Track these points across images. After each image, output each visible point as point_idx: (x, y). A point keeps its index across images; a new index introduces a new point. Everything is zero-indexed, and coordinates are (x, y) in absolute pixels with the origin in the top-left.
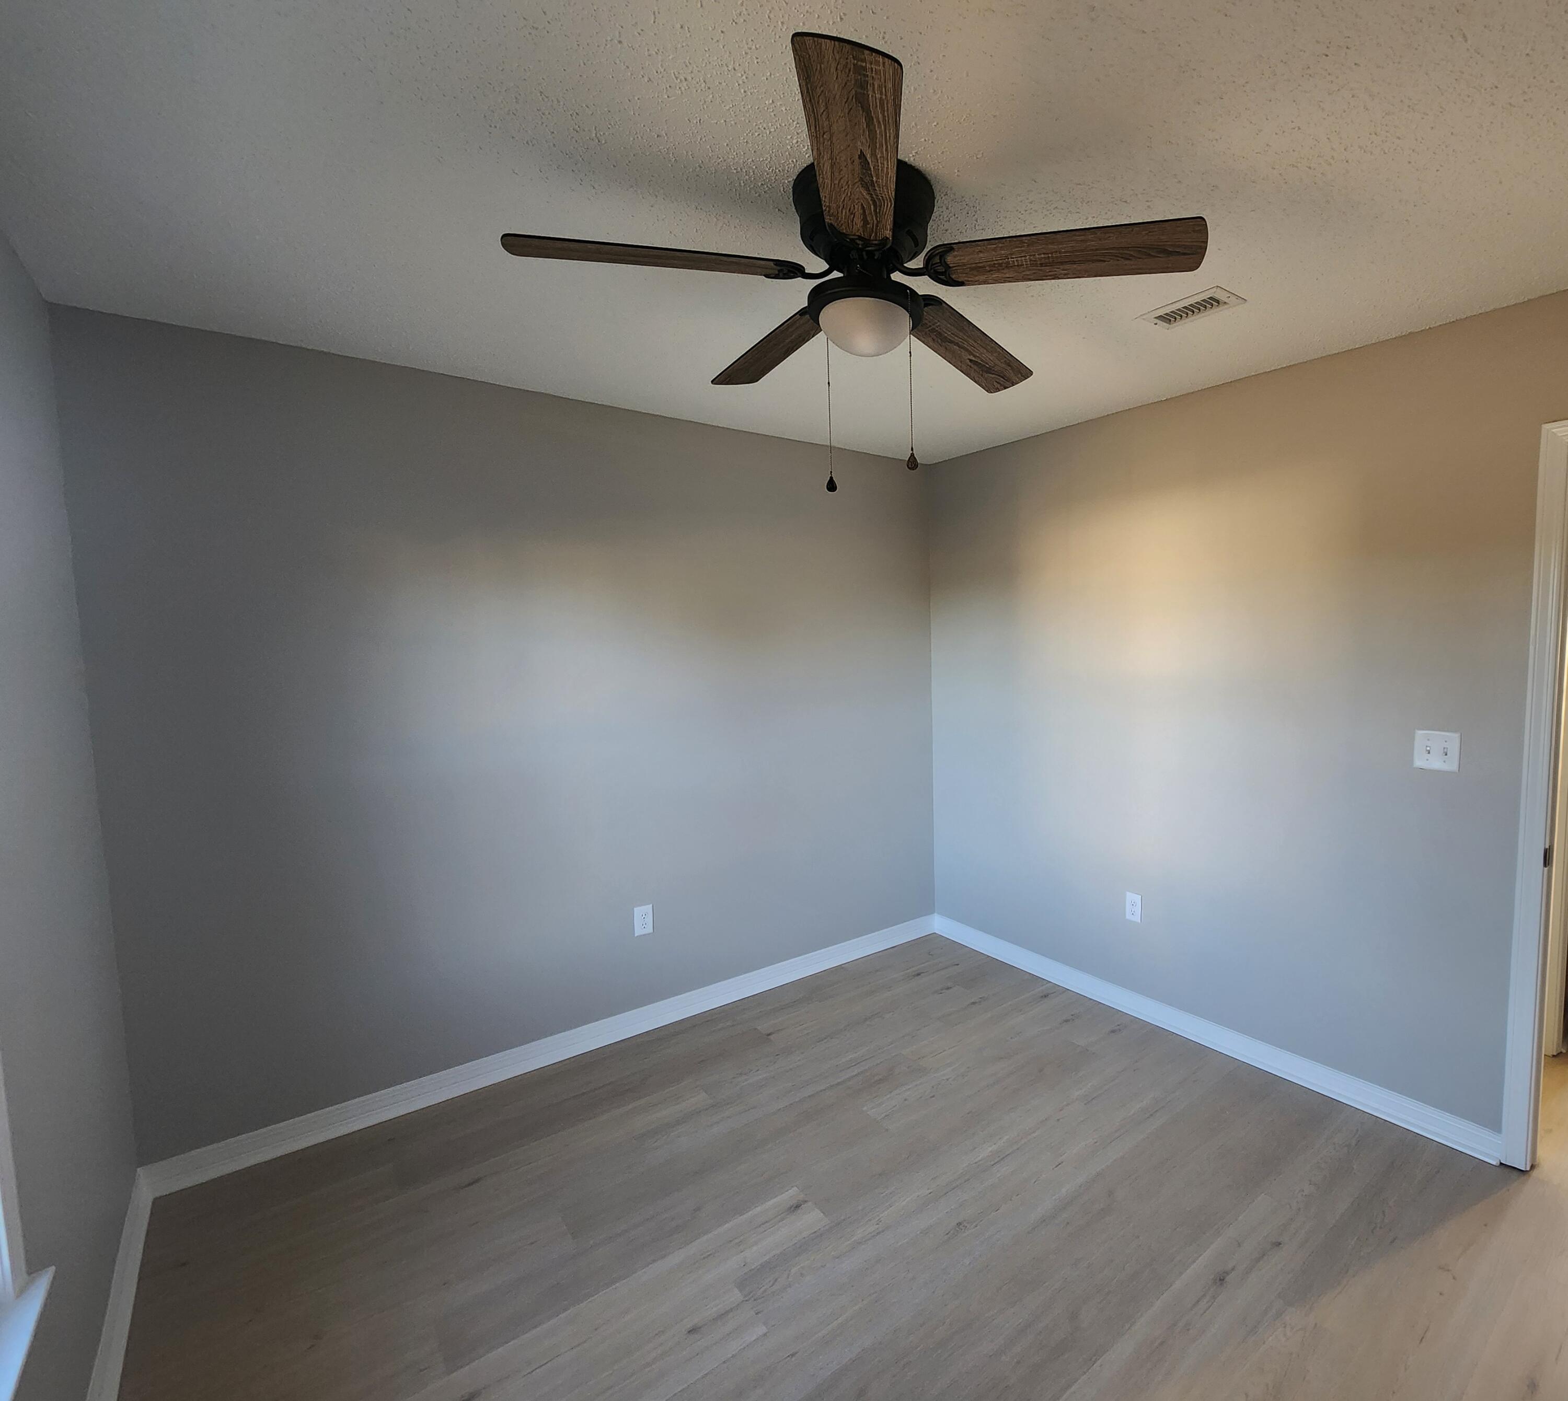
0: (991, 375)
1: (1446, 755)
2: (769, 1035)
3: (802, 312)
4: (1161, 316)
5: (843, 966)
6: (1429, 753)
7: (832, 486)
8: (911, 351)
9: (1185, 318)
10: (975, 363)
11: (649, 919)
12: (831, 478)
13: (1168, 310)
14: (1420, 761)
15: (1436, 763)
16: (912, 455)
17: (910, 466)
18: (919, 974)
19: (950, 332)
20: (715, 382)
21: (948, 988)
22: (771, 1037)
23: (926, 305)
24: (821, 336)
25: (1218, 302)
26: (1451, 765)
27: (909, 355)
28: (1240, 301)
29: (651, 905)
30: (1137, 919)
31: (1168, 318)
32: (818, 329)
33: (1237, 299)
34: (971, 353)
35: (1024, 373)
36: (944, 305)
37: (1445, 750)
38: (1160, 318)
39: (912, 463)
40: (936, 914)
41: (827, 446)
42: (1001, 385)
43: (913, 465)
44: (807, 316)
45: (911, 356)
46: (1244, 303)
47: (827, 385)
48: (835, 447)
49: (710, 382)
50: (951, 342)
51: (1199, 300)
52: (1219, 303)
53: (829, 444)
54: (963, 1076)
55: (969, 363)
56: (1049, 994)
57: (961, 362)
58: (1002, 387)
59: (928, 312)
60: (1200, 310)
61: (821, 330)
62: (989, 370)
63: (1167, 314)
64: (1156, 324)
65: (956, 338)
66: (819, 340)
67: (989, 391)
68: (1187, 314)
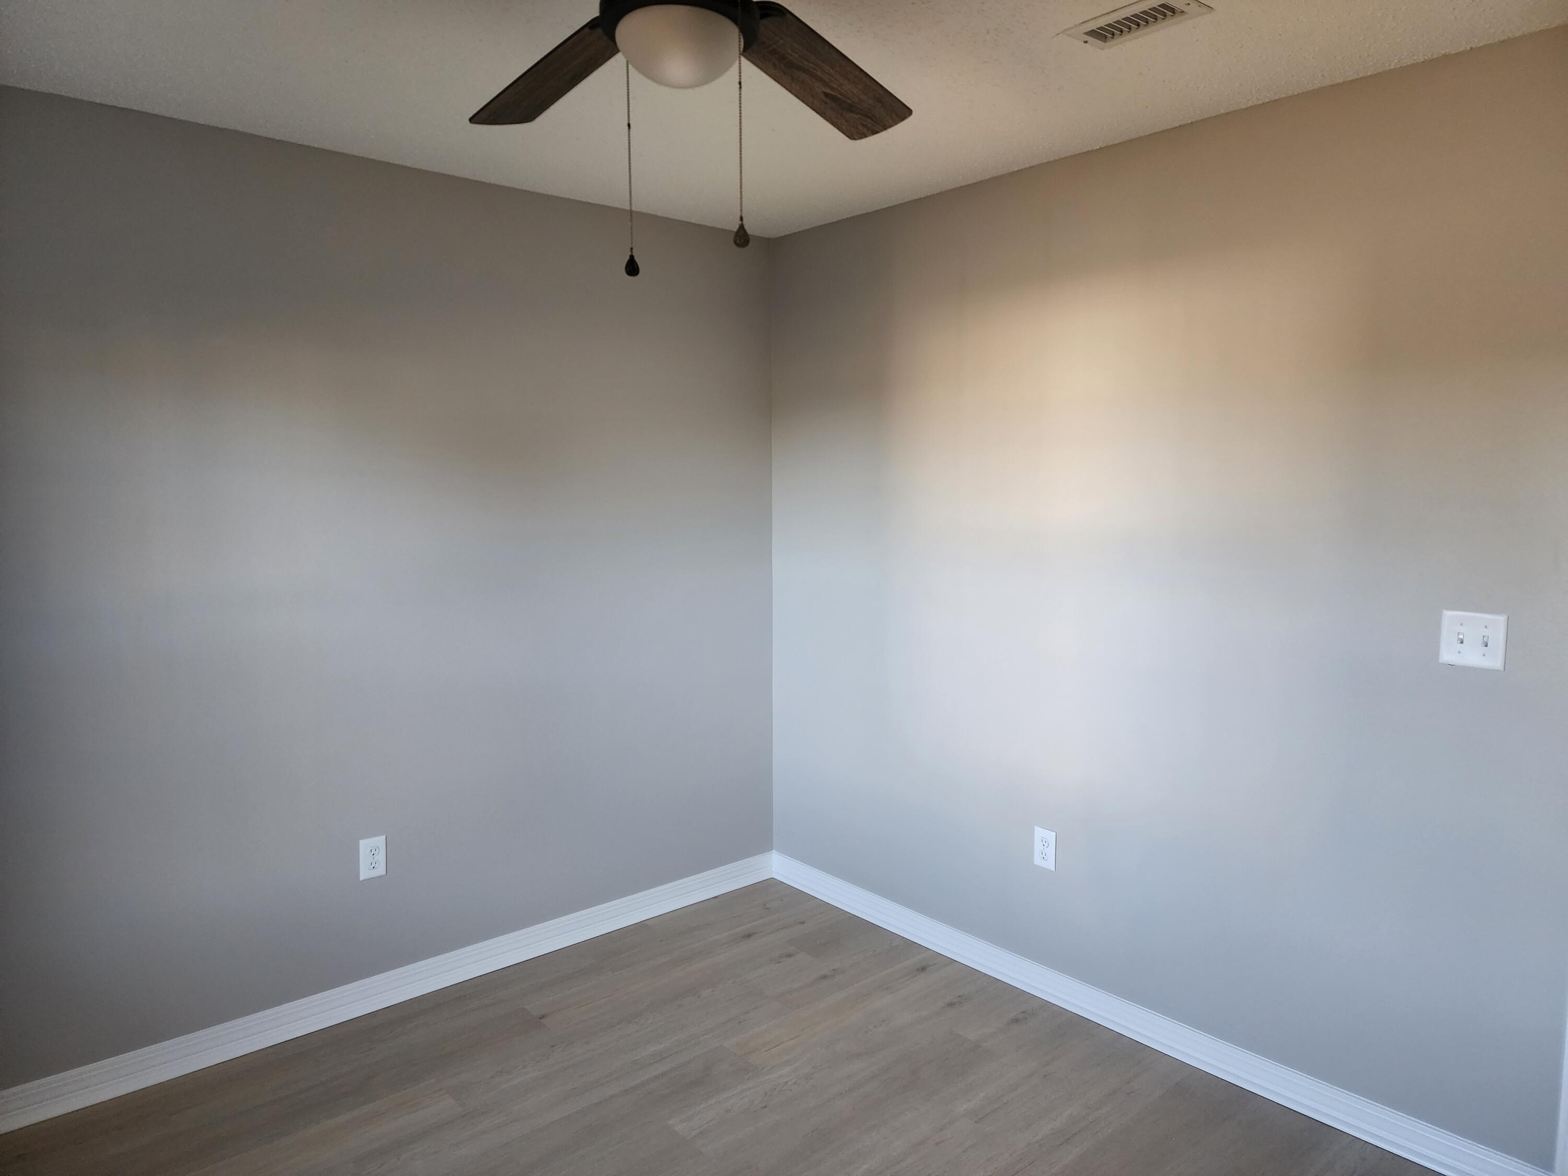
0: (854, 115)
1: (1486, 646)
2: (543, 1017)
3: (592, 25)
4: (1093, 31)
5: (646, 922)
6: (1462, 642)
7: (632, 268)
8: (742, 81)
9: (1127, 32)
10: (833, 98)
11: (381, 857)
12: (632, 257)
13: (1102, 22)
14: (1449, 654)
15: (1472, 657)
16: (742, 227)
17: (738, 242)
18: (749, 936)
19: (796, 53)
20: (472, 121)
21: (790, 955)
22: (544, 1021)
23: (763, 16)
24: (618, 61)
25: (1173, 11)
26: (1494, 661)
27: (738, 86)
28: (1204, 9)
29: (385, 836)
30: (1050, 865)
31: (1104, 34)
32: (614, 50)
33: (1200, 6)
34: (826, 84)
35: (900, 112)
36: (789, 16)
37: (1485, 639)
38: (1092, 33)
39: (742, 237)
40: (773, 851)
41: (628, 211)
42: (868, 129)
43: (742, 241)
44: (599, 31)
45: (740, 88)
46: (1210, 13)
47: (627, 127)
48: (637, 213)
49: (468, 121)
50: (799, 68)
51: (1146, 9)
52: (1174, 13)
53: (629, 209)
54: (807, 1079)
55: (825, 99)
56: (929, 966)
57: (813, 97)
58: (870, 132)
59: (766, 27)
60: (1147, 23)
61: (618, 51)
62: (851, 108)
63: (1101, 28)
64: (1086, 42)
65: (806, 62)
66: (616, 63)
67: (852, 137)
68: (1130, 28)
